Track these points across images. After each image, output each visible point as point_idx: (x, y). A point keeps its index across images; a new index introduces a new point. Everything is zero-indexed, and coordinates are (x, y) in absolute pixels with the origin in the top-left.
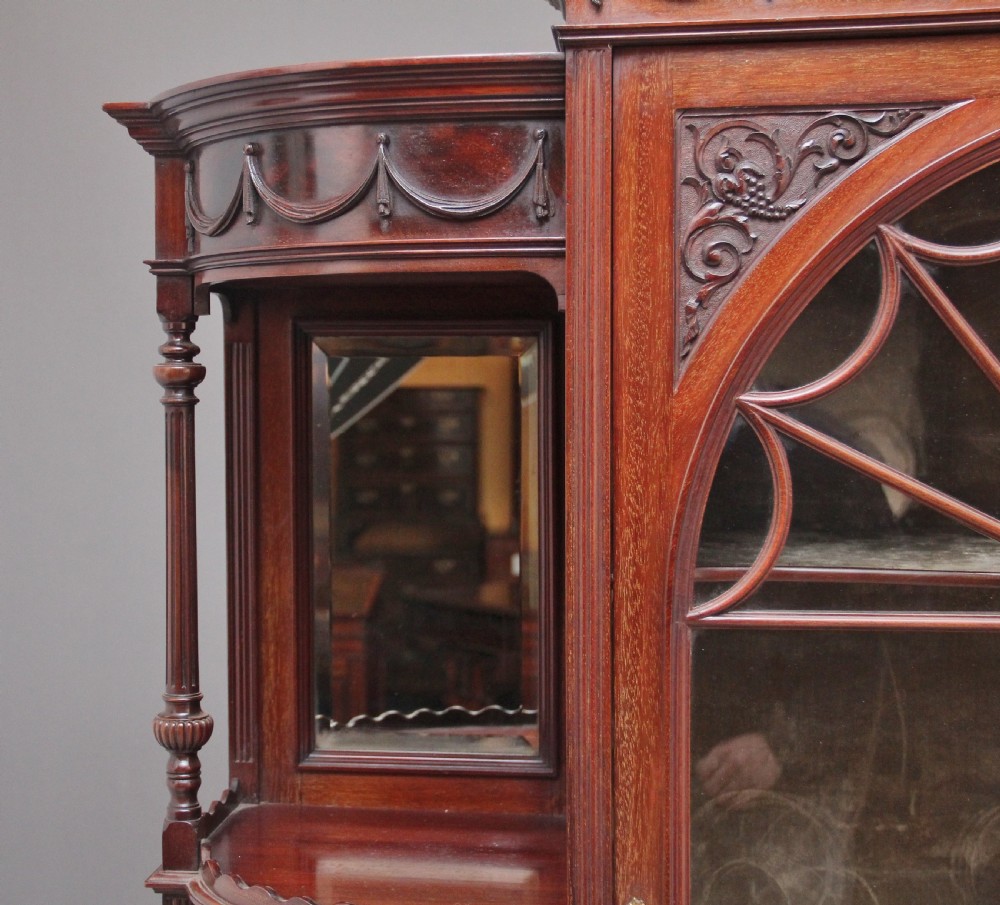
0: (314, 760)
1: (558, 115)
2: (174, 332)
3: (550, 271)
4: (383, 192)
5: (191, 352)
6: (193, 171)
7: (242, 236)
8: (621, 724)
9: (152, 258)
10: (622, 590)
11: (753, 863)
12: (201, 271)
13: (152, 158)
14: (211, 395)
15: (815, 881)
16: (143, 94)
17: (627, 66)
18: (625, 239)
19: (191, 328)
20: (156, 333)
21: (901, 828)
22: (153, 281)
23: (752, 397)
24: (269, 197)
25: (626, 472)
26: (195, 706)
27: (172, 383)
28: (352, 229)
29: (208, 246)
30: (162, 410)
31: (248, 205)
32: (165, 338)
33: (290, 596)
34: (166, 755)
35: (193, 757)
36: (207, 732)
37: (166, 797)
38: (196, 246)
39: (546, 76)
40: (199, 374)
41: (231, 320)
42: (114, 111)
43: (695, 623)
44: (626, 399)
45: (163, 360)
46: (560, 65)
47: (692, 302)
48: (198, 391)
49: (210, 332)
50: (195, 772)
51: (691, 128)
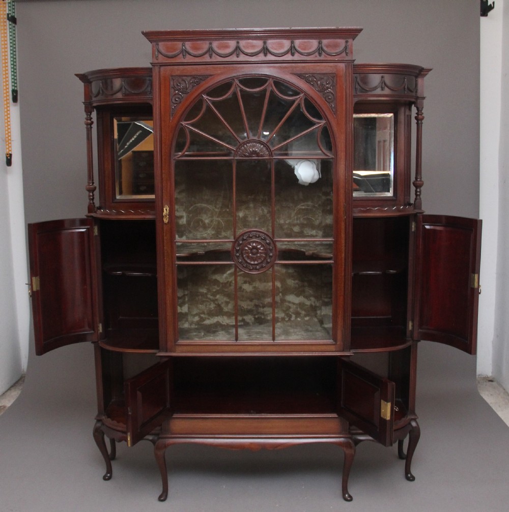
0: (115, 201)
1: (151, 76)
2: (87, 115)
3: (151, 103)
4: (124, 90)
5: (91, 119)
6: (91, 86)
7: (99, 97)
8: (163, 176)
9: (83, 101)
10: (163, 154)
11: (200, 218)
12: (93, 104)
13: (83, 84)
14: (94, 126)
15: (212, 221)
16: (82, 72)
17: (162, 68)
18: (162, 97)
19: (91, 114)
20: (84, 115)
21: (228, 210)
22: (83, 106)
23: (183, 123)
24: (104, 91)
25: (163, 134)
26: (93, 183)
27: (87, 124)
28: (119, 95)
29: (94, 99)
30: (86, 129)
31: (101, 92)
32: (86, 116)
33: (110, 168)
34: (87, 192)
35: (93, 193)
36: (95, 188)
37: (88, 201)
38: (92, 99)
39: (149, 71)
40: (92, 123)
41: (98, 114)
42: (77, 75)
43: (174, 159)
44: (163, 123)
45: (86, 120)
46: (151, 68)
47: (173, 107)
48: (92, 126)
49: (94, 115)
50: (93, 195)
51: (172, 79)
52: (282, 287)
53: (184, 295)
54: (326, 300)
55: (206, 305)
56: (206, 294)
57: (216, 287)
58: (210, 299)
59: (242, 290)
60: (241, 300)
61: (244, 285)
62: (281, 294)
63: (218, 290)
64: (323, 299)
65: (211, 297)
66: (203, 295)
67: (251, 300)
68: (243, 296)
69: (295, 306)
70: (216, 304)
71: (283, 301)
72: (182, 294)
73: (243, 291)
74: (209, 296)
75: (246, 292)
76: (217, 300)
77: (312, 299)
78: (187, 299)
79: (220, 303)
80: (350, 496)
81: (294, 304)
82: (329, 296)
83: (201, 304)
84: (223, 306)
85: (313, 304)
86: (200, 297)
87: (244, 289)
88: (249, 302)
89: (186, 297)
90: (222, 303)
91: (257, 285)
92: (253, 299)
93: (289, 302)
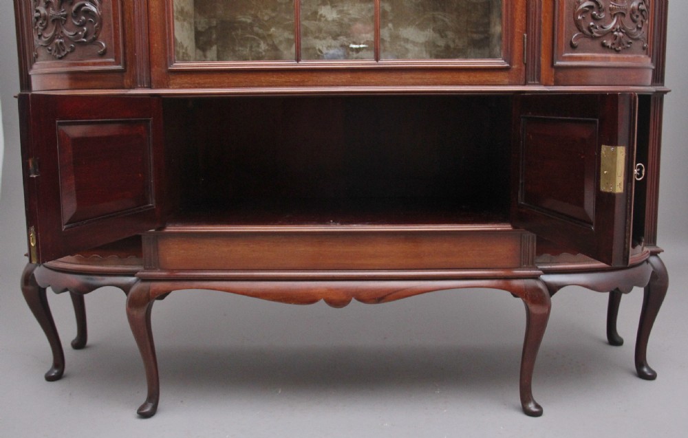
52: (393, 10)
53: (210, 28)
54: (476, 36)
55: (251, 47)
56: (251, 25)
57: (269, 11)
58: (257, 35)
59: (318, 17)
60: (317, 38)
61: (323, 7)
62: (390, 25)
63: (273, 18)
64: (469, 34)
65: (261, 31)
66: (244, 26)
67: (335, 37)
68: (320, 30)
69: (416, 49)
70: (268, 44)
71: (395, 38)
72: (207, 27)
73: (320, 20)
74: (256, 29)
75: (326, 20)
76: (270, 36)
77: (450, 34)
78: (214, 36)
79: (276, 42)
80: (537, 406)
81: (415, 43)
82: (481, 29)
83: (242, 46)
84: (282, 47)
85: (452, 46)
86: (240, 32)
87: (321, 15)
88: (330, 41)
89: (214, 31)
90: (281, 42)
91: (345, 8)
92: (338, 35)
93: (407, 40)
